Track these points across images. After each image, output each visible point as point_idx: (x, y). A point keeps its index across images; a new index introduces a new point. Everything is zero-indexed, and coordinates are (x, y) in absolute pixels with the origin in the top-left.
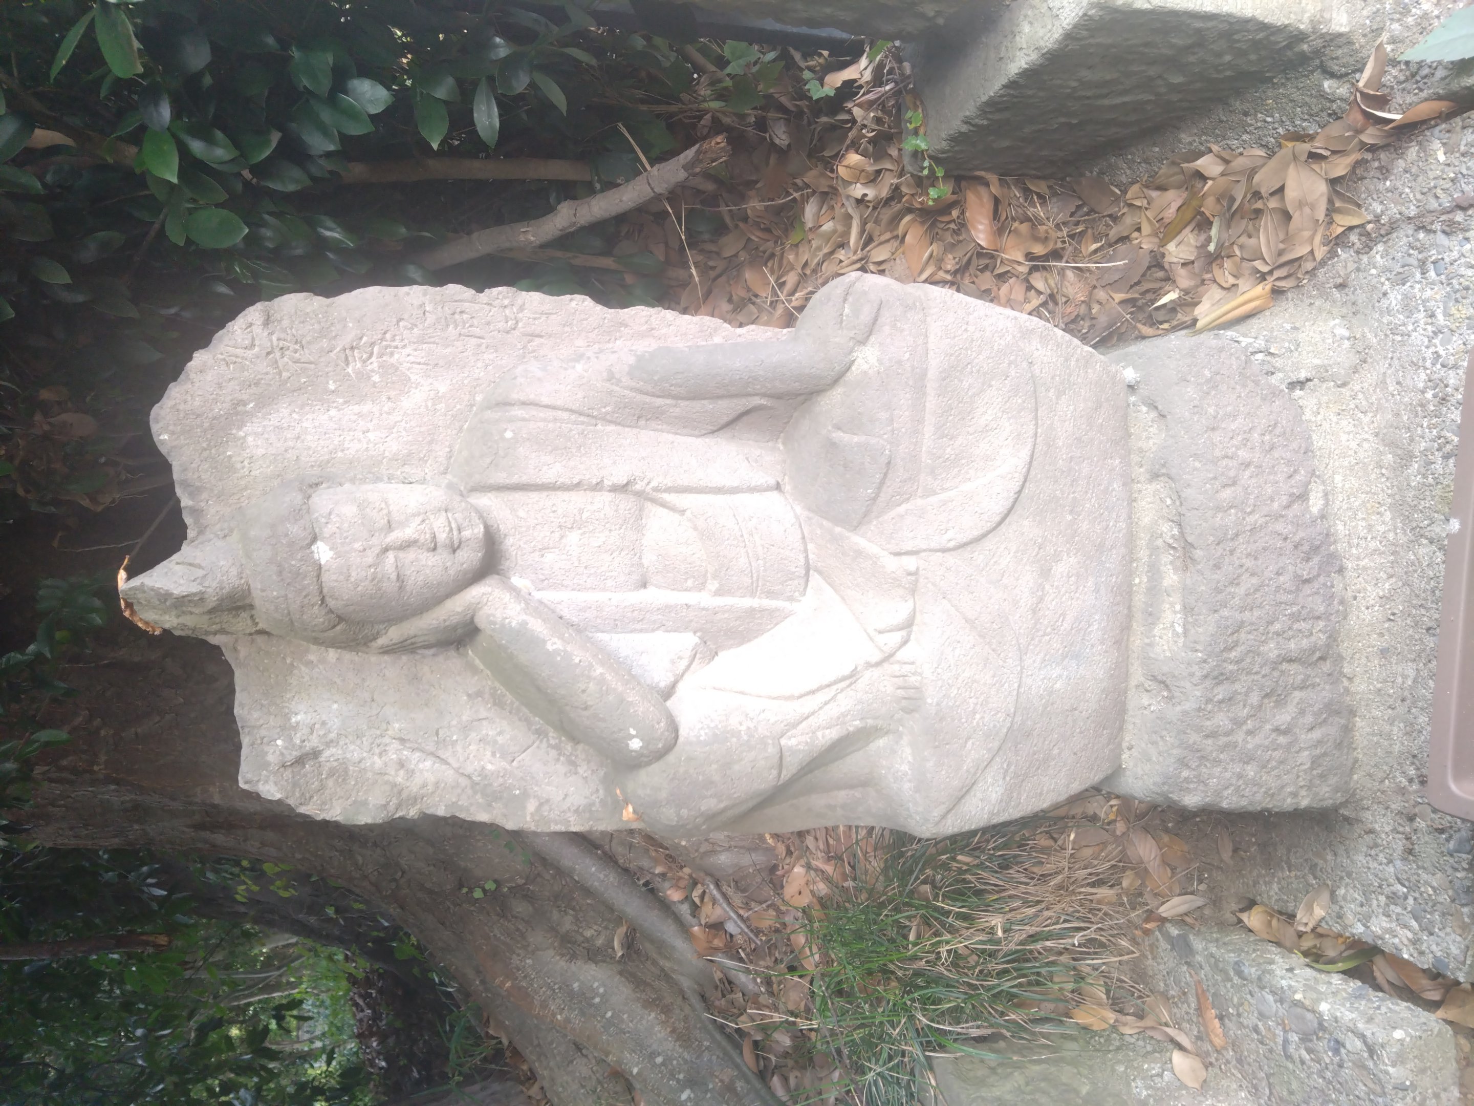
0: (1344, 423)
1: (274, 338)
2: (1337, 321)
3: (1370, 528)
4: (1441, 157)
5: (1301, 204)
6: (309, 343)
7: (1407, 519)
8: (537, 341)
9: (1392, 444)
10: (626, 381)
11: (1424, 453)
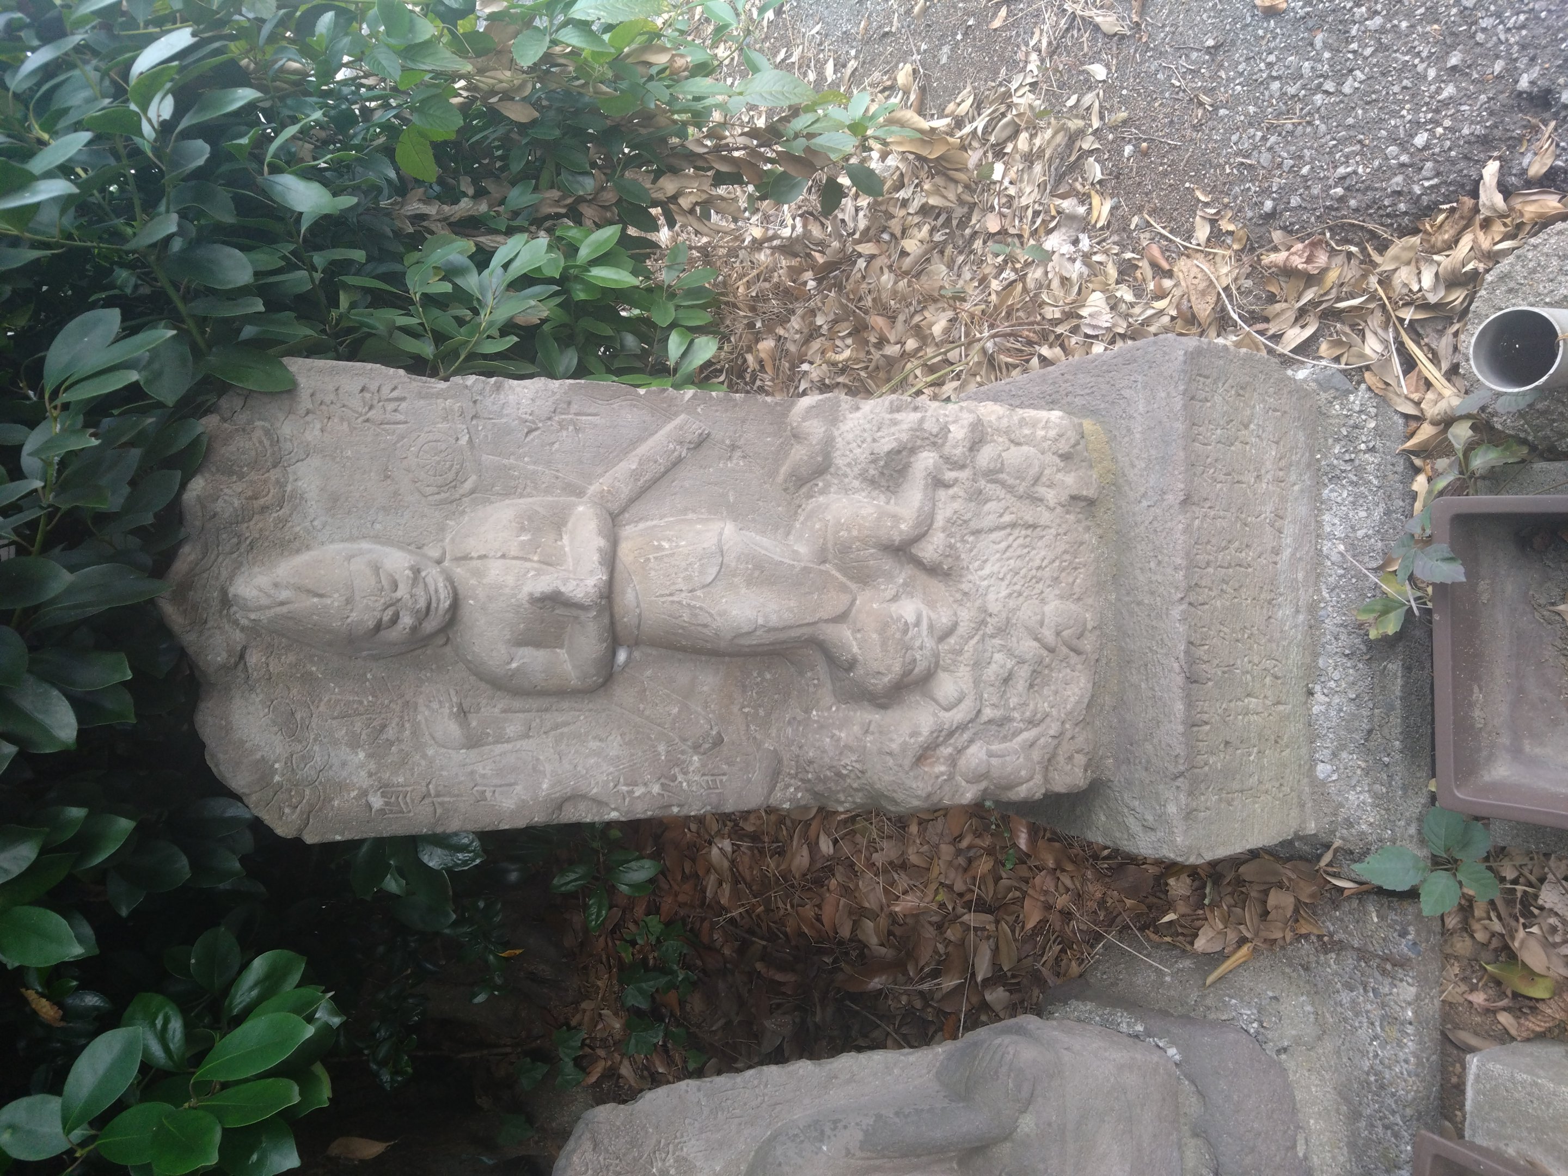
0: (1313, 1077)
1: (601, 1158)
2: (1304, 998)
3: (1334, 1158)
4: (1376, 920)
5: (1277, 907)
6: (624, 1155)
7: (1359, 1158)
8: (778, 1108)
9: (1348, 1101)
10: (859, 1154)
11: (1370, 1117)
